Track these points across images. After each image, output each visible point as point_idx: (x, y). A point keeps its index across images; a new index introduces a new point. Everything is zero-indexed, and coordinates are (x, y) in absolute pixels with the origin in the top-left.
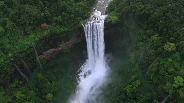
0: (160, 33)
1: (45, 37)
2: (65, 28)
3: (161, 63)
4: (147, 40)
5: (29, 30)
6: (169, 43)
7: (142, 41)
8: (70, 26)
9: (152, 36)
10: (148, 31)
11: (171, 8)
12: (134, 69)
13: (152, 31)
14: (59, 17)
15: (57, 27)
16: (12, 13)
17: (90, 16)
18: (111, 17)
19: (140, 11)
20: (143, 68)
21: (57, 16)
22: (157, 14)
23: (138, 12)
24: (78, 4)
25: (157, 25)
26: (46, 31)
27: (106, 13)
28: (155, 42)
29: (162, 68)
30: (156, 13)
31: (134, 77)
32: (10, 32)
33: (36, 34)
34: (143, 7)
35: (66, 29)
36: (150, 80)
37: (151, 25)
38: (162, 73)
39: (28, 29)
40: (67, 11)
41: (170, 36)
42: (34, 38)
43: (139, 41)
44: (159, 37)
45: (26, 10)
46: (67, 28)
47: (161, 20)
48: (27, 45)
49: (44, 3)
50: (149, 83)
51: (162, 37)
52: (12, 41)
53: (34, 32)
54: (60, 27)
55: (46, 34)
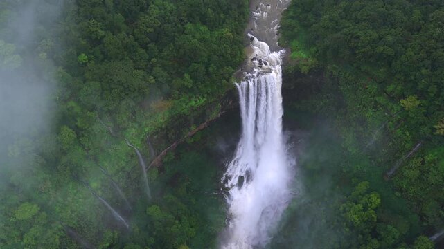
0: (421, 94)
1: (161, 128)
2: (200, 97)
3: (428, 159)
4: (389, 107)
5: (125, 118)
7: (375, 108)
8: (210, 90)
9: (402, 101)
10: (389, 88)
12: (359, 167)
13: (399, 88)
14: (186, 76)
15: (183, 99)
17: (247, 58)
18: (295, 55)
19: (368, 44)
20: (380, 164)
21: (181, 75)
22: (412, 53)
23: (364, 47)
24: (216, 33)
25: (413, 77)
26: (161, 115)
27: (281, 46)
29: (432, 169)
30: (410, 52)
31: (363, 185)
33: (140, 125)
34: (375, 34)
35: (203, 101)
36: (401, 190)
37: (398, 77)
38: (433, 182)
39: (123, 117)
40: (200, 60)
42: (137, 136)
43: (365, 106)
44: (418, 103)
45: (115, 76)
46: (203, 97)
47: (423, 66)
50: (397, 197)
51: (424, 102)
52: (91, 152)
53: (135, 121)
54: (190, 98)
55: (161, 121)
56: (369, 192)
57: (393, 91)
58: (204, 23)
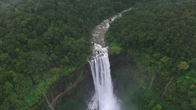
0: (168, 55)
1: (55, 82)
2: (73, 68)
3: (178, 82)
4: (156, 63)
5: (38, 78)
6: (182, 62)
7: (150, 65)
8: (77, 64)
9: (161, 59)
10: (155, 55)
11: (172, 31)
12: (149, 94)
13: (159, 54)
14: (66, 57)
15: (65, 68)
16: (19, 63)
19: (143, 38)
20: (157, 91)
22: (161, 38)
23: (141, 39)
24: (78, 41)
25: (163, 48)
26: (55, 76)
27: (106, 45)
28: (166, 64)
29: (181, 86)
30: (160, 38)
31: (152, 102)
32: (18, 86)
33: (45, 81)
34: (145, 34)
35: (74, 69)
36: (170, 101)
37: (158, 49)
38: (183, 92)
39: (36, 77)
40: (72, 51)
41: (179, 56)
42: (44, 86)
43: (146, 66)
44: (168, 59)
45: (33, 57)
46: (75, 68)
47: (167, 43)
48: (39, 96)
49: (48, 46)
50: (168, 104)
51: (171, 58)
52: (21, 96)
53: (43, 79)
54: (68, 68)
55: (56, 79)
56: (155, 104)
58: (72, 37)
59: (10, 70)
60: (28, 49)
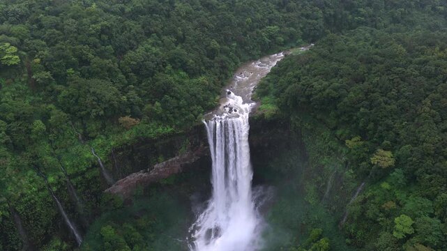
0: (363, 134)
1: (126, 144)
2: (168, 126)
3: (369, 194)
4: (339, 150)
5: (94, 128)
6: (381, 151)
7: (329, 154)
8: (178, 123)
9: (347, 141)
10: (339, 132)
12: (316, 217)
13: (347, 132)
14: (157, 104)
15: (152, 124)
16: (65, 93)
17: (220, 105)
18: (263, 106)
19: (320, 91)
20: (334, 211)
21: (153, 103)
22: (353, 96)
23: (316, 94)
24: (195, 80)
25: (355, 118)
26: (128, 133)
27: (253, 100)
28: (353, 151)
29: (372, 205)
30: (352, 94)
32: (55, 132)
33: (107, 138)
34: (326, 83)
35: (170, 130)
36: (351, 237)
37: (343, 119)
38: (371, 216)
39: (93, 126)
40: (172, 94)
41: (381, 138)
42: (102, 147)
43: (321, 154)
44: (361, 143)
45: (93, 88)
46: (171, 127)
47: (363, 107)
48: (88, 159)
49: (127, 77)
50: (348, 245)
51: (368, 143)
52: (57, 151)
53: (103, 134)
54: (158, 126)
55: (127, 138)
57: (341, 135)
58: (185, 71)
59: (50, 103)
60: (91, 75)
